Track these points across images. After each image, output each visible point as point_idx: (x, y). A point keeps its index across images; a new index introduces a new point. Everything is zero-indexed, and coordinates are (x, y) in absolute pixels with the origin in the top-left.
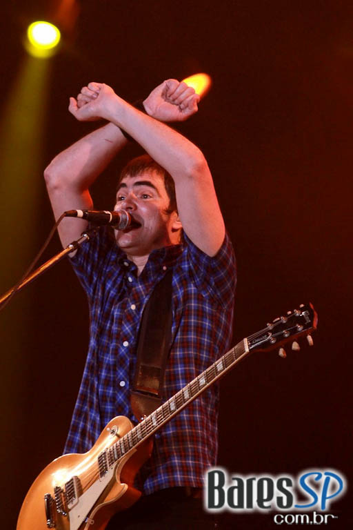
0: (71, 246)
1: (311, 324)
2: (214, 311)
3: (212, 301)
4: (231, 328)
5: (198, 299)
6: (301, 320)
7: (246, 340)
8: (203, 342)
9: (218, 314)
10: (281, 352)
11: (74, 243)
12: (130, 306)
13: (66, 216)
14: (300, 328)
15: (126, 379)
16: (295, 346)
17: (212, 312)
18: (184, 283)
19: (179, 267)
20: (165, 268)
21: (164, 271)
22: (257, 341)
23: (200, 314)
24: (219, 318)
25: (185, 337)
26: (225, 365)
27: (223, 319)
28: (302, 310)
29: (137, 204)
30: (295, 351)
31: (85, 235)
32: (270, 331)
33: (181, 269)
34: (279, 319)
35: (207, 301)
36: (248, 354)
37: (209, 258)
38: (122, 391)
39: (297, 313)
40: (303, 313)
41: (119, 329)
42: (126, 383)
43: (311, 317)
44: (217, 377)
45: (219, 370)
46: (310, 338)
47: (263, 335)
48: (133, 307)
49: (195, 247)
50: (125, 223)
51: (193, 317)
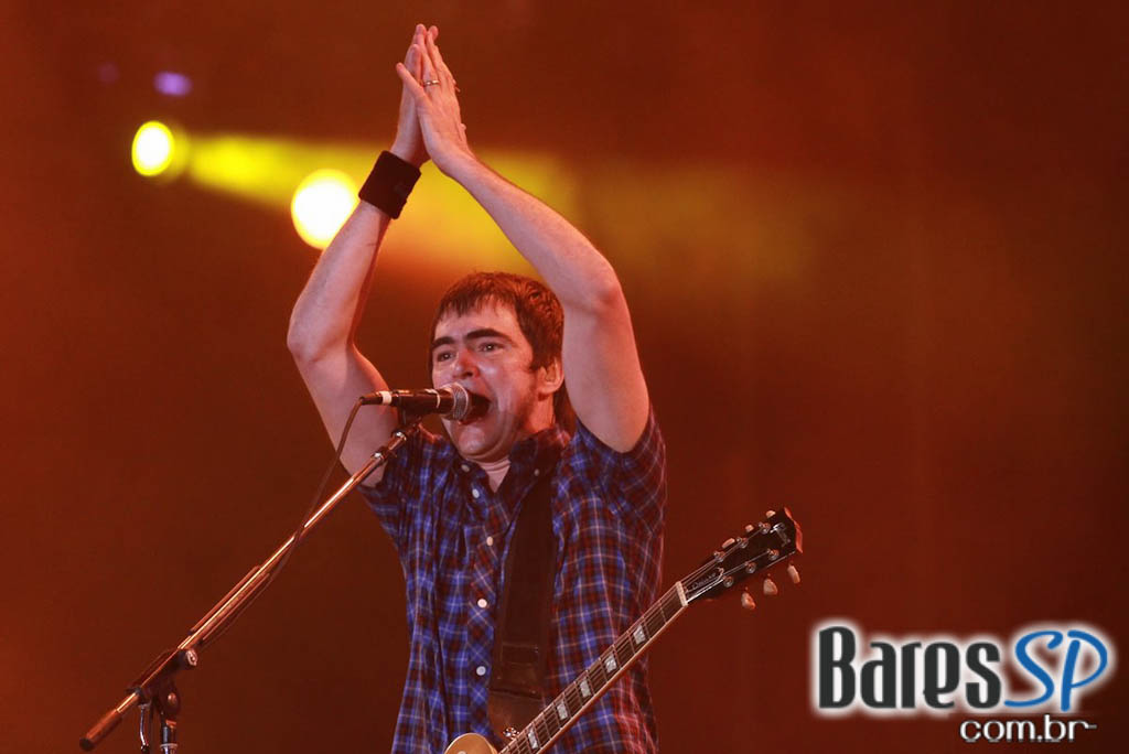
0: (378, 455)
1: (792, 546)
2: (631, 538)
3: (627, 519)
4: (659, 569)
5: (605, 518)
6: (773, 540)
7: (679, 585)
8: (617, 592)
9: (638, 545)
10: (747, 600)
11: (382, 450)
12: (486, 539)
13: (363, 404)
14: (774, 554)
15: (487, 664)
16: (769, 586)
17: (628, 540)
18: (578, 490)
19: (567, 465)
20: (537, 472)
21: (536, 477)
22: (701, 584)
23: (610, 542)
24: (640, 550)
25: (591, 584)
26: (649, 632)
27: (646, 552)
28: (772, 521)
29: (480, 367)
30: (769, 597)
31: (399, 434)
32: (721, 565)
33: (571, 469)
34: (733, 541)
35: (619, 521)
36: (687, 609)
37: (617, 455)
38: (482, 684)
39: (765, 528)
40: (775, 528)
41: (469, 578)
42: (487, 668)
43: (791, 532)
44: (636, 655)
45: (638, 642)
46: (793, 570)
47: (710, 573)
48: (490, 541)
49: (593, 437)
50: (463, 409)
51: (599, 549)
